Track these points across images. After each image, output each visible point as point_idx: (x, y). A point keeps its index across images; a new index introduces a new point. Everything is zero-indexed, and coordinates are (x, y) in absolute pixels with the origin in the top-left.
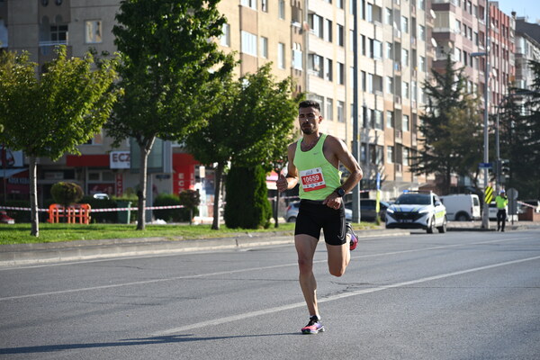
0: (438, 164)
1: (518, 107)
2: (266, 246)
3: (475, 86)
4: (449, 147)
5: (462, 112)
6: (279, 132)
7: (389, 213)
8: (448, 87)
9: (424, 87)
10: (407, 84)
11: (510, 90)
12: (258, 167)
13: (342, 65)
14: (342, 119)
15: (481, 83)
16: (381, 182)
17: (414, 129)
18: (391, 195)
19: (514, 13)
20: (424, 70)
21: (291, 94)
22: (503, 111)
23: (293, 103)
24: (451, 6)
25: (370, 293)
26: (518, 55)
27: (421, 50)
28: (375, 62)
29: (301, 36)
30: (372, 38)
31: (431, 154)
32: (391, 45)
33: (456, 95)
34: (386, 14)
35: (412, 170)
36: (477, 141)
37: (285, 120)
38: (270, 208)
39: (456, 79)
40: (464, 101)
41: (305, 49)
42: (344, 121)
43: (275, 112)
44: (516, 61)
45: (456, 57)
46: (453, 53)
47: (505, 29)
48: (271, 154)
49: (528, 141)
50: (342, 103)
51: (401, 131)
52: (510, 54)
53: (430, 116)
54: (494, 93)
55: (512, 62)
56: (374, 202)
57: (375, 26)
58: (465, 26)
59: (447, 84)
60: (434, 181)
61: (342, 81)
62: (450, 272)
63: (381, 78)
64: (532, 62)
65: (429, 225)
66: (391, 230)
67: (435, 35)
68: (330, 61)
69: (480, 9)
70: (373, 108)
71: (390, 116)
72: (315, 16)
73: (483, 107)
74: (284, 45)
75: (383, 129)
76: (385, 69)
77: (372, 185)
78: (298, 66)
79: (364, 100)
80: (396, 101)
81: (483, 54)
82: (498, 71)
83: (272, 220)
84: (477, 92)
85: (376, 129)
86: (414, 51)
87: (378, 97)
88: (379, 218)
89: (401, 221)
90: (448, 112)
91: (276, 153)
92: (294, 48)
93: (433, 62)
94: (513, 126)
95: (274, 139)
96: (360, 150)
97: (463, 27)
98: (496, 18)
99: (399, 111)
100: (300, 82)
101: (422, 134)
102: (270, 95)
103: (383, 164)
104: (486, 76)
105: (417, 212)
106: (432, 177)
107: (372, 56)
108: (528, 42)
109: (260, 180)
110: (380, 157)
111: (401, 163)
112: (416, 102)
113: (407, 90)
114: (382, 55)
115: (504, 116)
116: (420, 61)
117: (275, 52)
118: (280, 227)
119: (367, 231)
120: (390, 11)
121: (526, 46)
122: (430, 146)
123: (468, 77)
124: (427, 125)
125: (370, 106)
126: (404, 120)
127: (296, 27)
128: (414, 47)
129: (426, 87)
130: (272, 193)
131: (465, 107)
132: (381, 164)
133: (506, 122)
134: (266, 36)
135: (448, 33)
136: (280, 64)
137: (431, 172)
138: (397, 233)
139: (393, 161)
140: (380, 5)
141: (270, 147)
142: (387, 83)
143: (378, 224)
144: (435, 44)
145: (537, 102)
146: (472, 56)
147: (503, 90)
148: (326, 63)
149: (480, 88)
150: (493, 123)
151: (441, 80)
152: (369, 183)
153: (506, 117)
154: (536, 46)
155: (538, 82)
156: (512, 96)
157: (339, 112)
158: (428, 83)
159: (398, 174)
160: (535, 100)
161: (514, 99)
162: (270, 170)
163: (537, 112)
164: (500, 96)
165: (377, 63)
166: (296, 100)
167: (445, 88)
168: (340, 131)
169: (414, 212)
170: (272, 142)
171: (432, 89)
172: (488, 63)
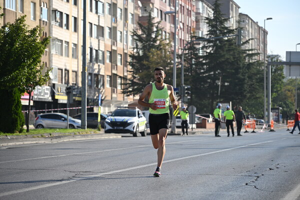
0: (142, 88)
1: (197, 49)
2: (19, 145)
3: (168, 35)
4: (149, 77)
5: (159, 52)
6: (30, 65)
7: (107, 123)
8: (149, 35)
10: (121, 32)
11: (192, 37)
12: (16, 89)
13: (75, 18)
14: (75, 56)
15: (172, 33)
16: (102, 100)
17: (125, 64)
18: (109, 110)
20: (133, 23)
21: (39, 37)
22: (187, 52)
23: (41, 45)
26: (198, 14)
27: (131, 9)
28: (99, 16)
31: (137, 81)
32: (110, 5)
33: (155, 40)
35: (124, 93)
36: (169, 73)
37: (35, 56)
38: (24, 118)
39: (155, 29)
40: (160, 45)
41: (50, 7)
42: (77, 58)
43: (27, 51)
44: (196, 18)
45: (155, 14)
46: (153, 12)
48: (24, 80)
49: (203, 73)
50: (75, 45)
51: (117, 65)
52: (192, 13)
53: (136, 55)
54: (181, 39)
55: (193, 18)
56: (97, 114)
59: (148, 32)
61: (76, 30)
63: (103, 28)
64: (207, 19)
65: (135, 130)
66: (108, 134)
68: (68, 16)
70: (97, 49)
71: (109, 54)
73: (173, 49)
74: (35, 4)
75: (104, 64)
76: (106, 22)
77: (96, 103)
78: (45, 19)
79: (91, 43)
80: (113, 44)
81: (173, 12)
82: (183, 24)
83: (25, 127)
84: (169, 39)
85: (99, 64)
86: (126, 10)
87: (100, 41)
88: (100, 126)
89: (116, 128)
90: (150, 52)
91: (28, 80)
92: (42, 6)
93: (139, 17)
94: (193, 62)
95: (26, 70)
96: (88, 78)
99: (115, 51)
100: (45, 29)
101: (131, 67)
102: (24, 39)
103: (104, 88)
104: (175, 28)
105: (127, 122)
106: (137, 97)
107: (97, 13)
108: (204, 4)
109: (16, 98)
110: (101, 83)
111: (116, 88)
112: (127, 45)
113: (121, 36)
114: (103, 12)
116: (130, 16)
117: (29, 8)
118: (30, 131)
119: (92, 135)
121: (203, 7)
122: (136, 76)
123: (163, 28)
124: (135, 61)
125: (95, 47)
126: (119, 57)
128: (126, 7)
130: (26, 107)
131: (161, 49)
132: (102, 88)
133: (187, 60)
136: (32, 17)
137: (137, 94)
138: (113, 136)
139: (111, 86)
141: (24, 75)
142: (107, 31)
143: (99, 130)
144: (141, 5)
145: (210, 46)
146: (166, 13)
147: (187, 37)
148: (64, 17)
149: (171, 35)
150: (179, 60)
151: (145, 30)
152: (94, 101)
153: (189, 56)
154: (210, 8)
155: (211, 32)
156: (193, 41)
157: (73, 51)
158: (135, 32)
159: (114, 95)
160: (209, 45)
161: (194, 44)
162: (24, 92)
163: (210, 53)
164: (185, 42)
165: (100, 17)
166: (42, 43)
167: (147, 36)
168: (74, 65)
169: (125, 122)
170: (25, 72)
171: (138, 36)
172: (177, 19)
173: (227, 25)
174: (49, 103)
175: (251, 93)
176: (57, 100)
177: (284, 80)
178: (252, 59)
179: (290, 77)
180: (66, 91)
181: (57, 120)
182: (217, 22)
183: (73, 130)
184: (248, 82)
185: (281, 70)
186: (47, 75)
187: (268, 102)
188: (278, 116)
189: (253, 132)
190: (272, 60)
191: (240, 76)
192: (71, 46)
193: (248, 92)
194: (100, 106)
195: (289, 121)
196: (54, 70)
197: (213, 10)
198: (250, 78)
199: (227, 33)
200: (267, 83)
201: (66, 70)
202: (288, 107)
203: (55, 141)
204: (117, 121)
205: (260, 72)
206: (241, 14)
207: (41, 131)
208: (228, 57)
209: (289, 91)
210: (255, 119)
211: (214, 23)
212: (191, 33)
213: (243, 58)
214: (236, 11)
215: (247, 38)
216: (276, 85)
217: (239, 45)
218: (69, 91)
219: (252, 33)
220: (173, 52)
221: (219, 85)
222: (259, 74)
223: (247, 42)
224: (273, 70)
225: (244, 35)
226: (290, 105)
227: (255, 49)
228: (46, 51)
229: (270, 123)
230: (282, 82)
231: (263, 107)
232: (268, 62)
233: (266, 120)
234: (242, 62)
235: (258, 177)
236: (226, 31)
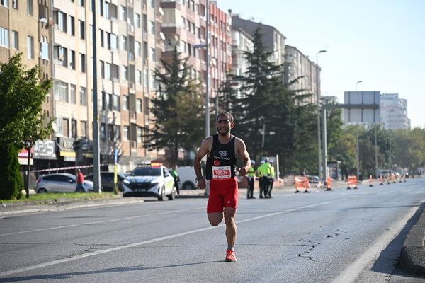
0: (168, 141)
1: (234, 91)
2: (18, 214)
3: (198, 74)
4: (176, 126)
5: (187, 96)
6: (28, 114)
7: (126, 184)
8: (175, 74)
9: (154, 74)
10: (140, 72)
11: (228, 76)
12: (11, 145)
13: (83, 56)
14: (84, 102)
15: (203, 71)
16: (119, 157)
17: (146, 111)
18: (127, 168)
19: (230, 11)
20: (155, 60)
21: (39, 80)
22: (222, 94)
23: (41, 89)
24: (177, 5)
25: (109, 253)
26: (234, 47)
27: (152, 43)
28: (112, 52)
29: (47, 30)
30: (109, 32)
31: (161, 132)
32: (125, 38)
33: (182, 81)
34: (121, 11)
35: (145, 147)
36: (200, 121)
37: (34, 103)
38: (22, 181)
39: (182, 67)
40: (188, 87)
41: (51, 42)
42: (86, 104)
43: (24, 97)
44: (233, 52)
45: (181, 48)
46: (179, 45)
47: (223, 25)
48: (22, 134)
49: (243, 120)
50: (84, 89)
51: (136, 113)
52: (228, 46)
53: (160, 99)
54: (214, 79)
55: (229, 53)
56: (112, 175)
57: (112, 22)
58: (189, 22)
59: (174, 71)
60: (165, 156)
61: (84, 70)
62: (177, 233)
63: (117, 67)
64: (246, 53)
65: (160, 193)
66: (127, 199)
67: (163, 30)
68: (73, 53)
69: (202, 8)
70: (111, 93)
71: (126, 100)
72: (59, 13)
73: (205, 91)
74: (32, 38)
75: (120, 111)
76: (121, 59)
77: (110, 160)
78: (45, 56)
79: (103, 86)
80: (131, 86)
81: (204, 46)
82: (217, 60)
83: (24, 192)
84: (199, 79)
85: (114, 111)
86: (146, 44)
87: (115, 83)
88: (116, 188)
89: (136, 190)
90: (176, 96)
91: (26, 133)
92: (42, 41)
93: (162, 52)
94: (230, 107)
95: (24, 120)
96: (100, 129)
97: (187, 23)
98: (215, 15)
99: (133, 95)
100: (46, 70)
101: (153, 115)
102: (21, 82)
103: (120, 141)
104: (207, 65)
105: (150, 183)
106: (162, 152)
107: (109, 48)
108: (242, 35)
109: (12, 156)
110: (117, 136)
111: (136, 140)
112: (148, 88)
113: (140, 77)
114: (118, 47)
115: (223, 99)
116: (150, 52)
117: (25, 44)
118: (31, 197)
119: (107, 200)
120: (125, 8)
121: (241, 38)
122: (160, 126)
123: (192, 66)
124: (158, 107)
125: (109, 91)
126: (138, 103)
127: (43, 23)
128: (145, 40)
129: (157, 74)
130: (24, 168)
131: (190, 91)
132: (118, 141)
133: (224, 105)
134: (17, 30)
135: (175, 28)
136: (29, 55)
137: (161, 148)
138: (133, 201)
139: (129, 138)
140: (116, 4)
141: (20, 128)
142: (122, 71)
143: (116, 193)
144: (163, 38)
145: (250, 87)
146: (195, 47)
147: (222, 76)
148: (70, 54)
149: (202, 75)
150: (213, 105)
151: (169, 68)
152: (108, 158)
153: (225, 99)
154: (250, 39)
155: (251, 70)
156: (229, 81)
157: (81, 97)
158: (157, 71)
159: (133, 150)
160: (249, 85)
161: (231, 85)
162: (21, 148)
163: (250, 95)
164: (219, 82)
165: (114, 53)
166: (43, 86)
167: (173, 76)
168: (83, 113)
169: (147, 183)
170: (22, 123)
171: (162, 76)
172: (209, 54)
173: (270, 60)
174: (52, 161)
175: (302, 143)
176: (63, 157)
177: (343, 127)
178: (302, 102)
179: (350, 124)
180: (73, 145)
181: (64, 183)
182: (258, 57)
183: (84, 194)
184: (298, 131)
185: (339, 114)
186: (50, 127)
187: (323, 154)
188: (336, 171)
189: (306, 192)
190: (327, 102)
191: (288, 122)
192: (79, 90)
193: (299, 143)
194: (116, 163)
195: (349, 177)
196: (58, 120)
197: (253, 42)
198: (300, 125)
199: (270, 70)
200: (321, 131)
201: (73, 120)
202: (347, 159)
203: (61, 208)
204: (138, 181)
205: (312, 118)
206: (287, 47)
207: (44, 196)
208: (273, 100)
209: (349, 140)
210: (308, 176)
211: (254, 58)
212: (226, 72)
213: (291, 101)
214: (282, 42)
215: (296, 76)
216: (333, 134)
217: (287, 85)
218: (77, 146)
219: (301, 70)
220: (205, 95)
221: (262, 135)
222: (311, 120)
223: (296, 80)
224: (329, 115)
225: (292, 72)
226: (350, 157)
227: (305, 90)
228: (48, 97)
229: (327, 181)
230: (340, 130)
231: (318, 160)
232: (323, 105)
233: (322, 177)
234: (291, 106)
235: (313, 246)
236: (269, 68)
